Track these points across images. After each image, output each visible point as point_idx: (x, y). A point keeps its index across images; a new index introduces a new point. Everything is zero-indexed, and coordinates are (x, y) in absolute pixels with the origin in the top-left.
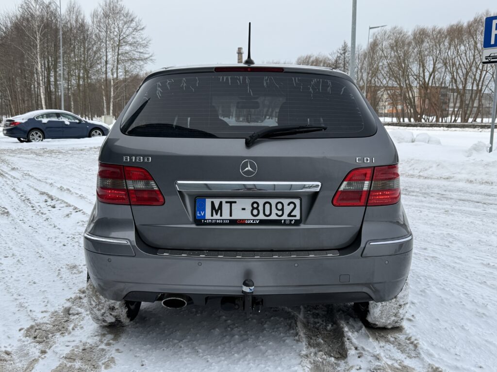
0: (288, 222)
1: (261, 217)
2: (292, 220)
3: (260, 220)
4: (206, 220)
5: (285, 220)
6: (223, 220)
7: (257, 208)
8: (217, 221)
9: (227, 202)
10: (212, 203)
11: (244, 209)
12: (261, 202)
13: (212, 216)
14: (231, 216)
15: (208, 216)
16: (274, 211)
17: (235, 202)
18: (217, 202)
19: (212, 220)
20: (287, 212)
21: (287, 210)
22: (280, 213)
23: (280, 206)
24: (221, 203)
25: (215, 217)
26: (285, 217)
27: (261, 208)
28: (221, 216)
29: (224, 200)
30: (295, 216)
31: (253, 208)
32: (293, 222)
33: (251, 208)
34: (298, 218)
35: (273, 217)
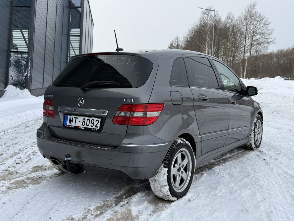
0: (94, 130)
1: (85, 126)
2: (96, 129)
3: (85, 128)
4: (67, 125)
5: (93, 129)
6: (72, 126)
7: (84, 122)
8: (70, 126)
9: (75, 118)
10: (70, 117)
11: (80, 122)
12: (86, 118)
13: (69, 124)
14: (75, 124)
15: (68, 124)
16: (90, 124)
17: (77, 118)
18: (72, 117)
19: (69, 125)
20: (95, 125)
21: (95, 123)
22: (92, 125)
23: (93, 122)
24: (73, 118)
25: (70, 124)
26: (94, 127)
27: (86, 122)
28: (72, 124)
29: (74, 117)
30: (97, 127)
31: (83, 122)
32: (96, 130)
33: (82, 121)
34: (99, 128)
35: (90, 127)
